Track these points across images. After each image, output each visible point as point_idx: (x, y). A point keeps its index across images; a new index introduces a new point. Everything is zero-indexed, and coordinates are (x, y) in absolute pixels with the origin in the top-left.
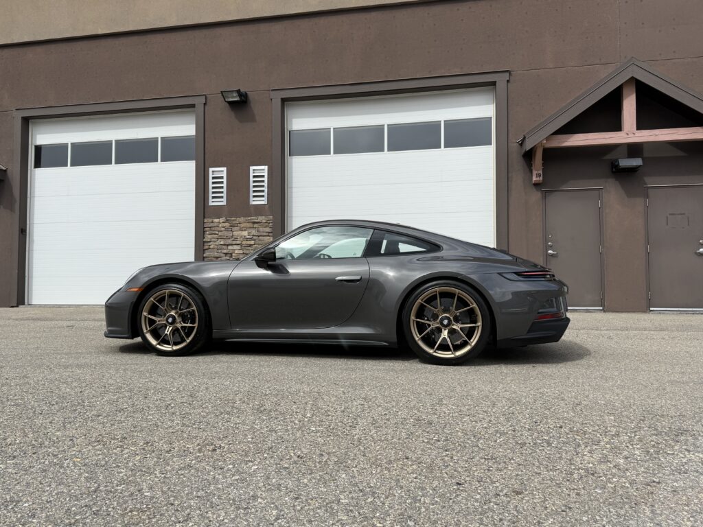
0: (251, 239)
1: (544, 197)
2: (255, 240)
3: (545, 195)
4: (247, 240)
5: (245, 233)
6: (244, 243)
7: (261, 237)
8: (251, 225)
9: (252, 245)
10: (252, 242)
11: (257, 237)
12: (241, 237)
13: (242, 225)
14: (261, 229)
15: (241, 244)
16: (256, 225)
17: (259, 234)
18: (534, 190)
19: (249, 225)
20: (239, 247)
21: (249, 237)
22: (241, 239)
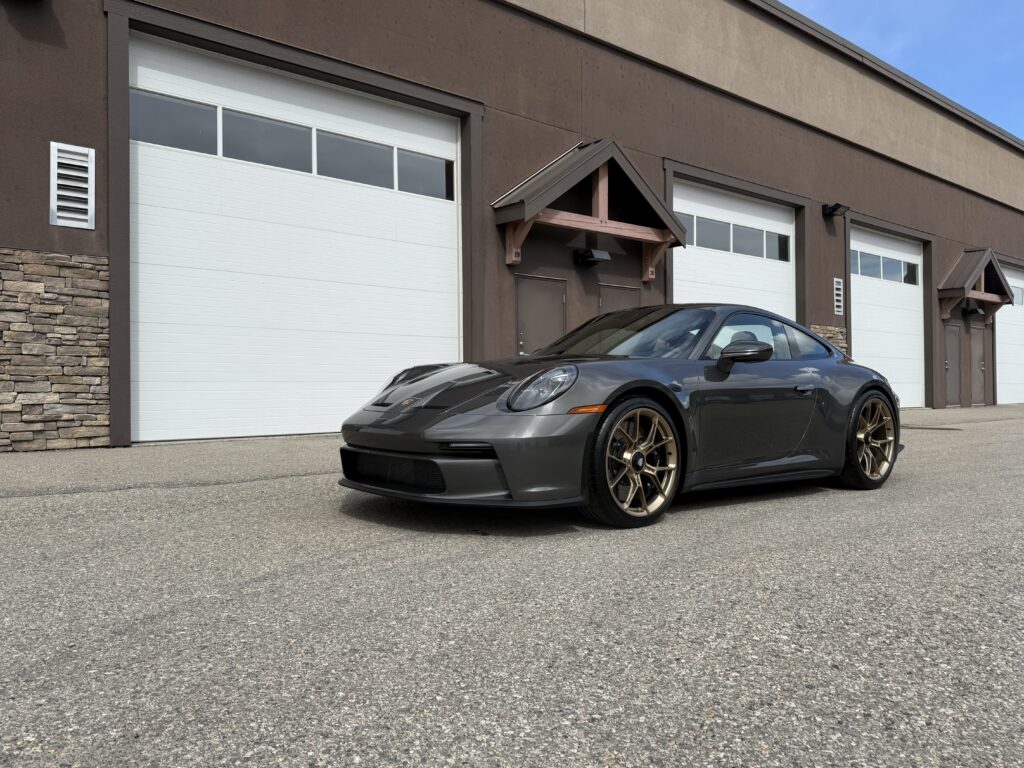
0: (55, 302)
1: (517, 283)
2: (63, 304)
3: (518, 279)
4: (43, 301)
5: (38, 287)
6: (37, 308)
7: (79, 300)
8: (54, 270)
9: (57, 314)
10: (59, 309)
11: (70, 299)
12: (29, 294)
13: (29, 269)
14: (80, 282)
15: (27, 311)
16: (66, 272)
17: (77, 292)
18: (508, 272)
19: (47, 270)
20: (21, 317)
21: (47, 296)
22: (29, 300)
